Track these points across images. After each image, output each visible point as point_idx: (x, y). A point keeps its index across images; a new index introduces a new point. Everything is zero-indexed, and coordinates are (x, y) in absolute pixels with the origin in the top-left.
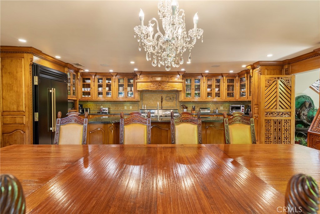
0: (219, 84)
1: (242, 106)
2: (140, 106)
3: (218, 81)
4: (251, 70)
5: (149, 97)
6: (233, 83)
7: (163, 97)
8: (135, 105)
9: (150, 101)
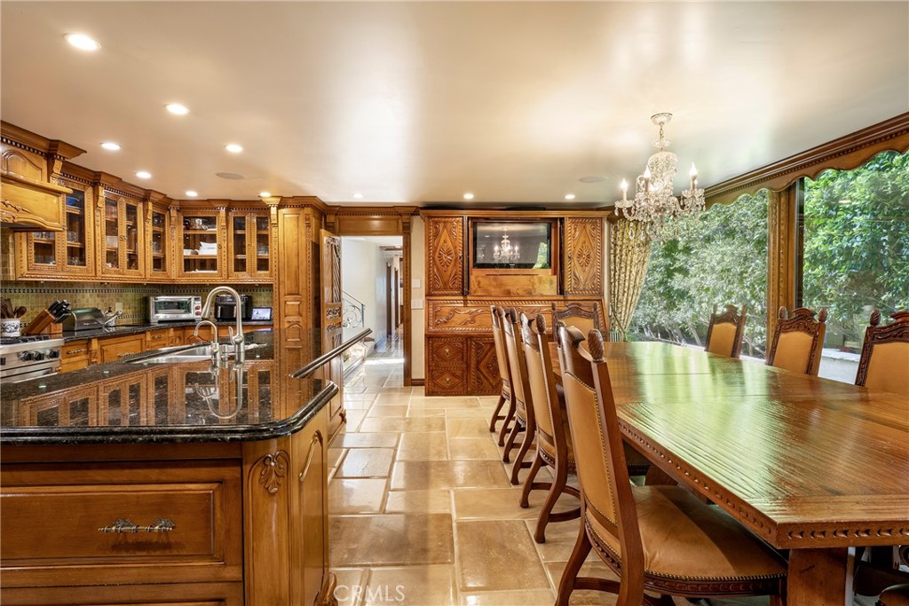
0: (132, 224)
4: (273, 209)
6: (165, 226)
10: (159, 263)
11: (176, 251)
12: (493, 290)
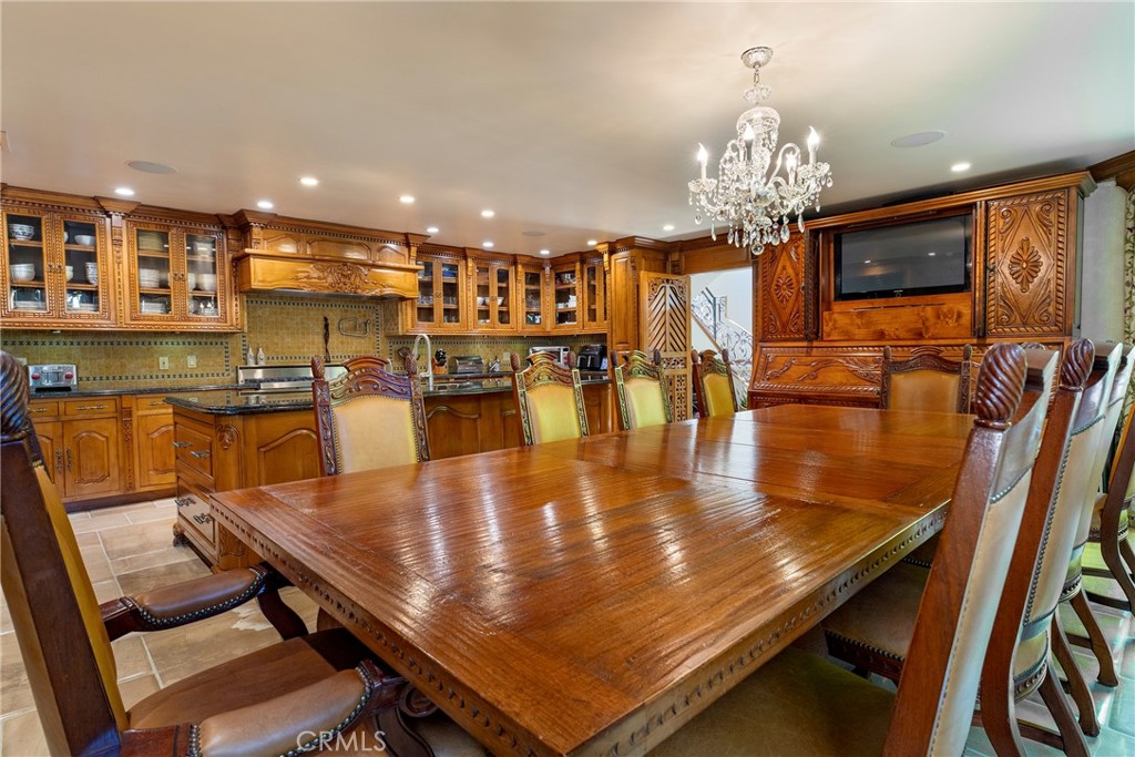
0: (504, 285)
1: (562, 348)
2: (234, 355)
3: (503, 276)
4: (606, 257)
5: (273, 319)
6: (539, 284)
7: (329, 321)
8: (213, 349)
9: (277, 334)
10: (531, 316)
11: (548, 305)
12: (857, 331)
